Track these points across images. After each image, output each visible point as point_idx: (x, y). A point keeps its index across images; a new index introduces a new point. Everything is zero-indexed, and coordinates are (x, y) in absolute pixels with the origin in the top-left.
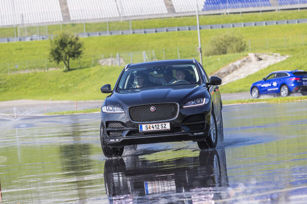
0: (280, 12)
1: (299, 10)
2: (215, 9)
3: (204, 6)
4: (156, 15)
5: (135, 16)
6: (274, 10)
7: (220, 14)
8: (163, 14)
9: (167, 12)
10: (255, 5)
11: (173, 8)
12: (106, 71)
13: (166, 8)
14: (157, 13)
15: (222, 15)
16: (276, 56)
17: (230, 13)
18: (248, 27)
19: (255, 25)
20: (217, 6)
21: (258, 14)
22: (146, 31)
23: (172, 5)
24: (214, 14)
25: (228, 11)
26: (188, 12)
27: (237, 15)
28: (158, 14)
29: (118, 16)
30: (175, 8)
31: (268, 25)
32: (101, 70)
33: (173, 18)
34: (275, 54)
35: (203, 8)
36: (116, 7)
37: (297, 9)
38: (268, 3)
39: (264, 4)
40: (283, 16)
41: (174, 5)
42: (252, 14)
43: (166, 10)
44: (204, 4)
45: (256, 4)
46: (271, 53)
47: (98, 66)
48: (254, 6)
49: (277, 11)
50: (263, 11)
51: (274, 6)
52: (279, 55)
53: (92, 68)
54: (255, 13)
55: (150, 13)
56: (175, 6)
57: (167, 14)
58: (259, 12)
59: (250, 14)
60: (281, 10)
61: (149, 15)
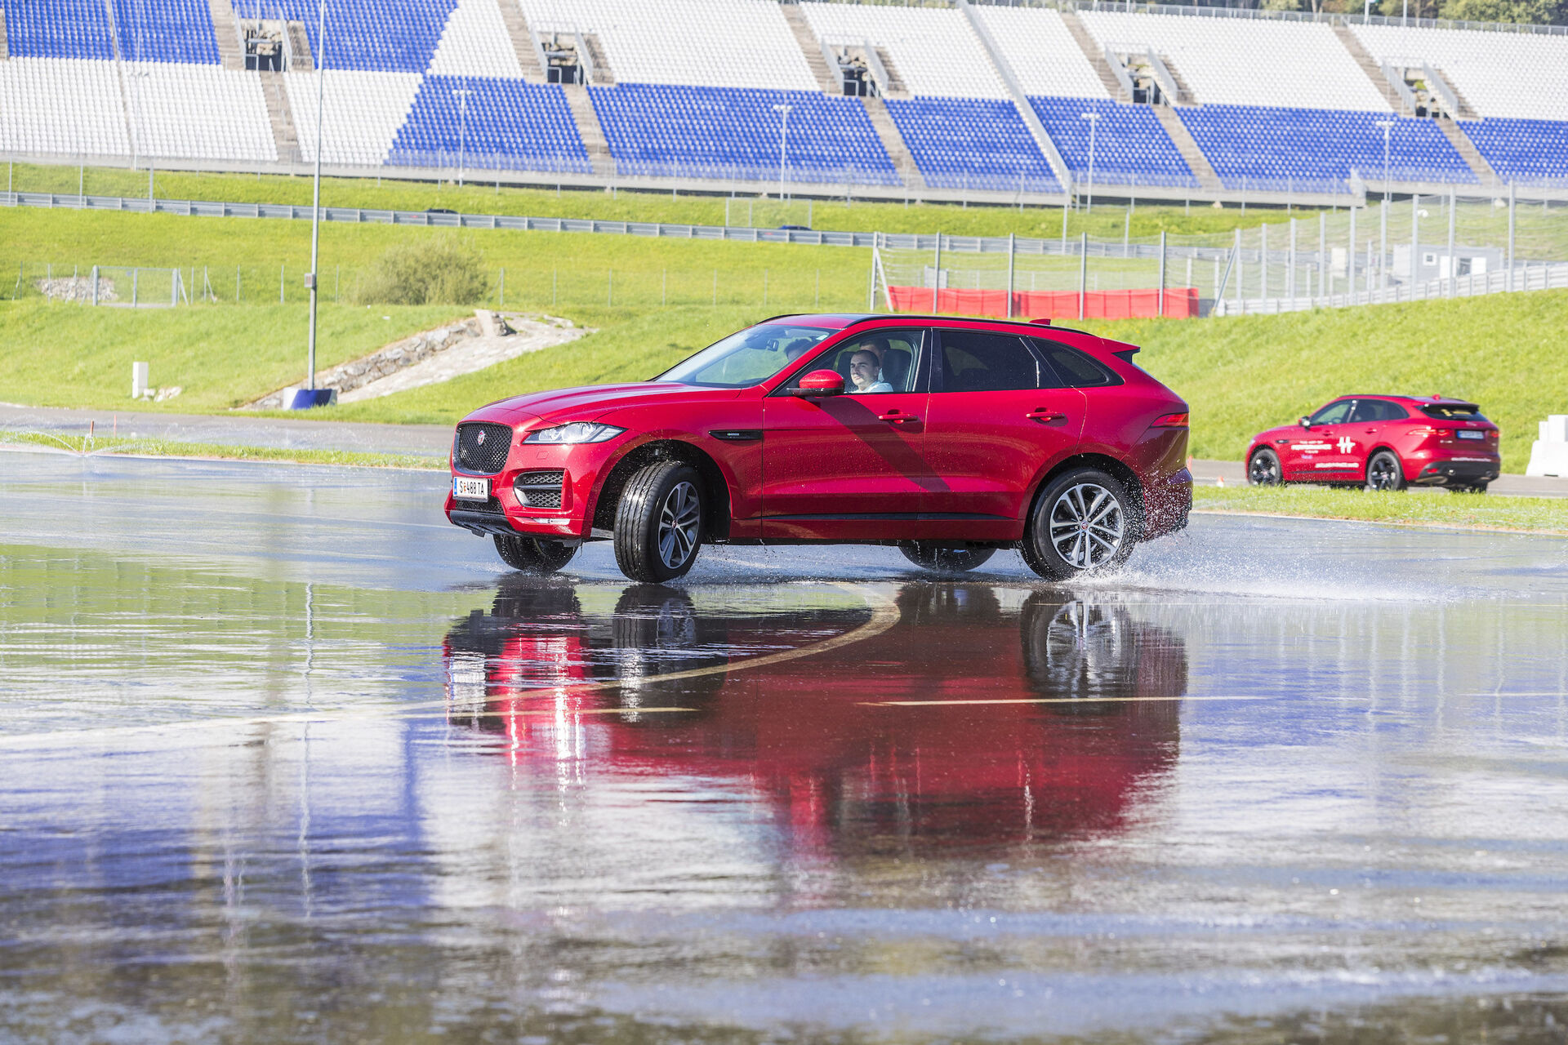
0: (617, 195)
1: (675, 197)
2: (422, 164)
3: (390, 152)
4: (242, 161)
5: (178, 159)
6: (602, 189)
7: (435, 182)
8: (264, 162)
9: (276, 158)
10: (544, 165)
11: (298, 146)
12: (53, 314)
13: (273, 146)
14: (246, 157)
15: (439, 185)
16: (559, 326)
17: (465, 183)
18: (506, 231)
19: (530, 226)
20: (430, 156)
21: (550, 193)
22: (200, 207)
23: (295, 139)
24: (417, 181)
25: (461, 175)
26: (339, 165)
27: (486, 188)
28: (248, 161)
29: (127, 152)
30: (303, 148)
31: (570, 232)
32: (40, 311)
33: (292, 176)
34: (560, 321)
35: (386, 156)
36: (123, 125)
37: (670, 192)
38: (584, 164)
39: (573, 166)
40: (625, 209)
41: (301, 137)
42: (532, 191)
43: (275, 152)
44: (391, 146)
45: (548, 163)
46: (546, 317)
47: (33, 299)
48: (542, 169)
49: (607, 191)
50: (564, 188)
51: (601, 175)
52: (570, 324)
53: (13, 302)
54: (541, 192)
55: (225, 156)
56: (302, 142)
57: (276, 163)
58: (553, 187)
59: (524, 191)
60: (619, 189)
61: (221, 160)
